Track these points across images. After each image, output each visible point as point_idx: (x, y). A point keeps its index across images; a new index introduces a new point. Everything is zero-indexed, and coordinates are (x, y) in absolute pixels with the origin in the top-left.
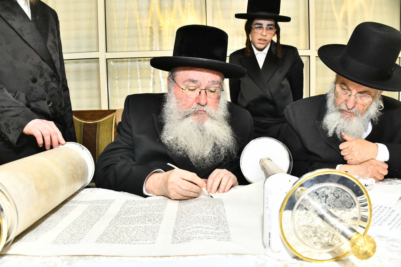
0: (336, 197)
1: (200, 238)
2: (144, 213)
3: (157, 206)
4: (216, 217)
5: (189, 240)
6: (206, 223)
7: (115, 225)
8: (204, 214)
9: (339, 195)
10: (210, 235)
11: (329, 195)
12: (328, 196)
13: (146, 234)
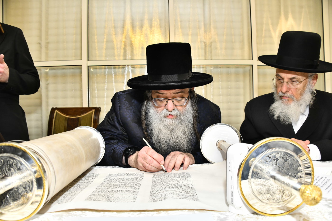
0: (285, 160)
1: (173, 198)
2: (125, 182)
3: (135, 178)
4: (185, 185)
5: (164, 199)
6: (177, 188)
7: (100, 189)
8: (175, 182)
9: (287, 159)
10: (181, 196)
12: (278, 160)
13: (127, 196)
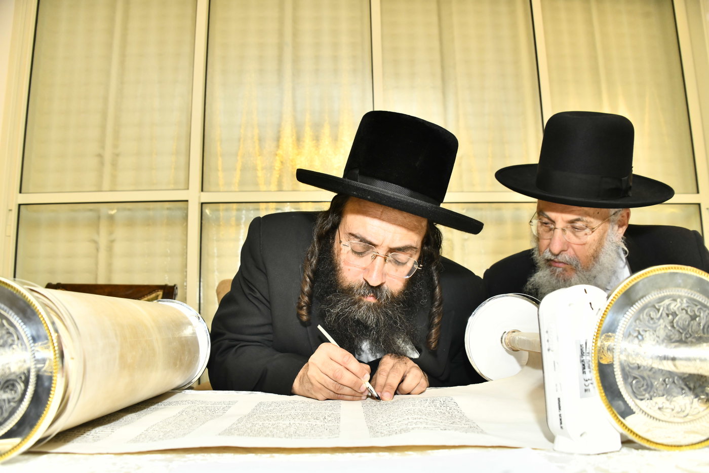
0: (691, 316)
1: (427, 428)
5: (406, 431)
9: (695, 314)
10: (444, 427)
11: (677, 313)
12: (677, 315)
